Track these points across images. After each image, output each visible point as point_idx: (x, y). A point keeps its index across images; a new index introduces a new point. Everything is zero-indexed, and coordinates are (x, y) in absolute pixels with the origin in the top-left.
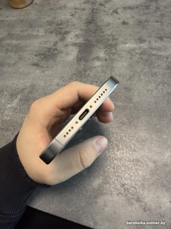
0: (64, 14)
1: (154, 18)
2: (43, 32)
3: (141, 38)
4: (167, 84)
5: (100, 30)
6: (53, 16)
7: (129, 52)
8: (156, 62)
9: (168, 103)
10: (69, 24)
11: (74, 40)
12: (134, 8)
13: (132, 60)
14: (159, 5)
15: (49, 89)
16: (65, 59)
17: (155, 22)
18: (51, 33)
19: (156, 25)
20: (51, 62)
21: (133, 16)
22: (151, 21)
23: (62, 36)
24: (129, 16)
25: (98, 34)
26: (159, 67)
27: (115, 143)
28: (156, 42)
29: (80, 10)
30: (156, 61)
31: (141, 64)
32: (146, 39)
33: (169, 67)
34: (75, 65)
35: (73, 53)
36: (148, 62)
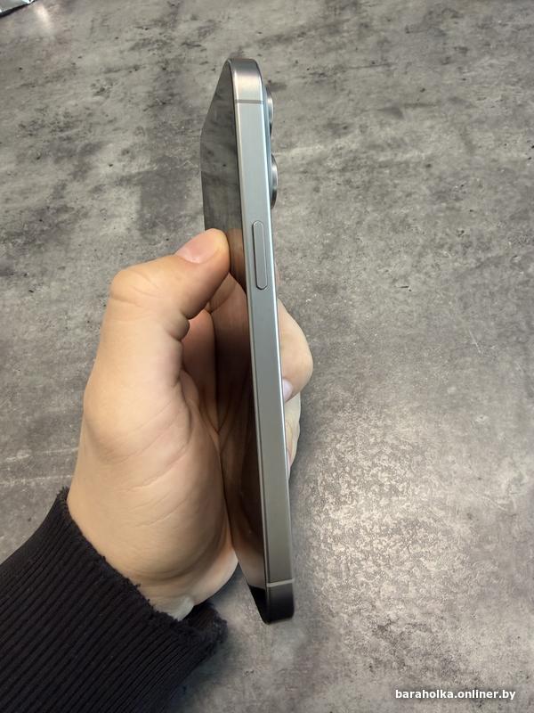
0: (72, 92)
1: (362, 57)
2: (11, 162)
3: (335, 122)
4: (446, 246)
6: (39, 106)
7: (305, 172)
8: (398, 184)
9: (465, 308)
10: (94, 119)
11: (119, 168)
12: (293, 38)
13: (320, 194)
14: (367, 15)
15: (58, 345)
16: (101, 234)
17: (366, 67)
18: (38, 158)
19: (371, 76)
20: (53, 254)
21: (294, 63)
22: (354, 66)
23: (76, 163)
26: (408, 199)
27: (324, 480)
28: (382, 125)
29: (123, 73)
30: (396, 182)
31: (353, 200)
32: (350, 121)
33: (441, 192)
34: (137, 246)
35: (125, 210)
36: (372, 190)
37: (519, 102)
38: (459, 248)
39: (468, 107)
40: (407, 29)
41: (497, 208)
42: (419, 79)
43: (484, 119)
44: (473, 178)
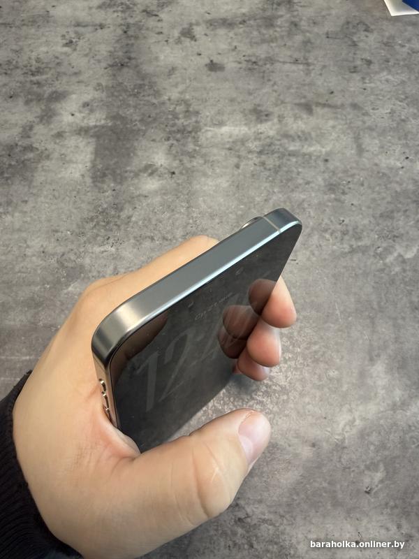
0: (44, 39)
1: (289, 53)
3: (259, 108)
4: (330, 231)
5: (151, 87)
6: (14, 47)
7: (230, 149)
8: (301, 172)
10: (62, 69)
11: (81, 119)
12: (235, 24)
13: (240, 171)
14: (298, 15)
15: (17, 269)
16: (59, 176)
17: (290, 63)
18: (11, 97)
19: (294, 72)
20: (18, 188)
21: (233, 47)
22: (281, 60)
23: (43, 108)
24: (223, 46)
25: (147, 98)
26: (307, 186)
28: (296, 118)
29: (90, 29)
30: (300, 170)
31: (264, 179)
32: (271, 110)
33: (332, 185)
34: (88, 192)
35: (82, 157)
36: (280, 173)
37: (403, 117)
38: (339, 234)
39: (364, 114)
40: (327, 33)
41: (372, 206)
42: (330, 82)
43: (374, 127)
44: (358, 177)
